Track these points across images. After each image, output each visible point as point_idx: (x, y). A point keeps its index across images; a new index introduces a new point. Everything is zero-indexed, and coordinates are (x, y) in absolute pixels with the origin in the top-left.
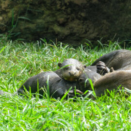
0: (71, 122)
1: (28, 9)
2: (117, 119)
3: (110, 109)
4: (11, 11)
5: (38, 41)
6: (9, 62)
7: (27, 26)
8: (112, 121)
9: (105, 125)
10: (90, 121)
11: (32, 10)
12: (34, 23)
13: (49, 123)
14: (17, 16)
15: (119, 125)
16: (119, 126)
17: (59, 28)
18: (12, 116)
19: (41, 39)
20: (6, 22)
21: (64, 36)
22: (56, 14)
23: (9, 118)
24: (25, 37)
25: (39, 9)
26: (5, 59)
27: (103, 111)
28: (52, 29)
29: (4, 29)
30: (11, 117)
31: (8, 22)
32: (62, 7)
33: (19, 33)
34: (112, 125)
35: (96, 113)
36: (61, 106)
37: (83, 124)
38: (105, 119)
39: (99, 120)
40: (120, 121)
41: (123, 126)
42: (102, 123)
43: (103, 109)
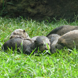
0: (35, 69)
2: (63, 68)
3: (59, 61)
5: (18, 18)
7: (12, 8)
8: (60, 69)
9: (56, 71)
14: (6, 2)
16: (64, 72)
19: (20, 16)
21: (34, 14)
27: (55, 63)
28: (27, 10)
33: (7, 12)
34: (60, 71)
35: (51, 64)
36: (30, 59)
37: (42, 70)
38: (56, 67)
39: (52, 68)
40: (65, 69)
41: (67, 72)
42: (54, 70)
43: (55, 61)
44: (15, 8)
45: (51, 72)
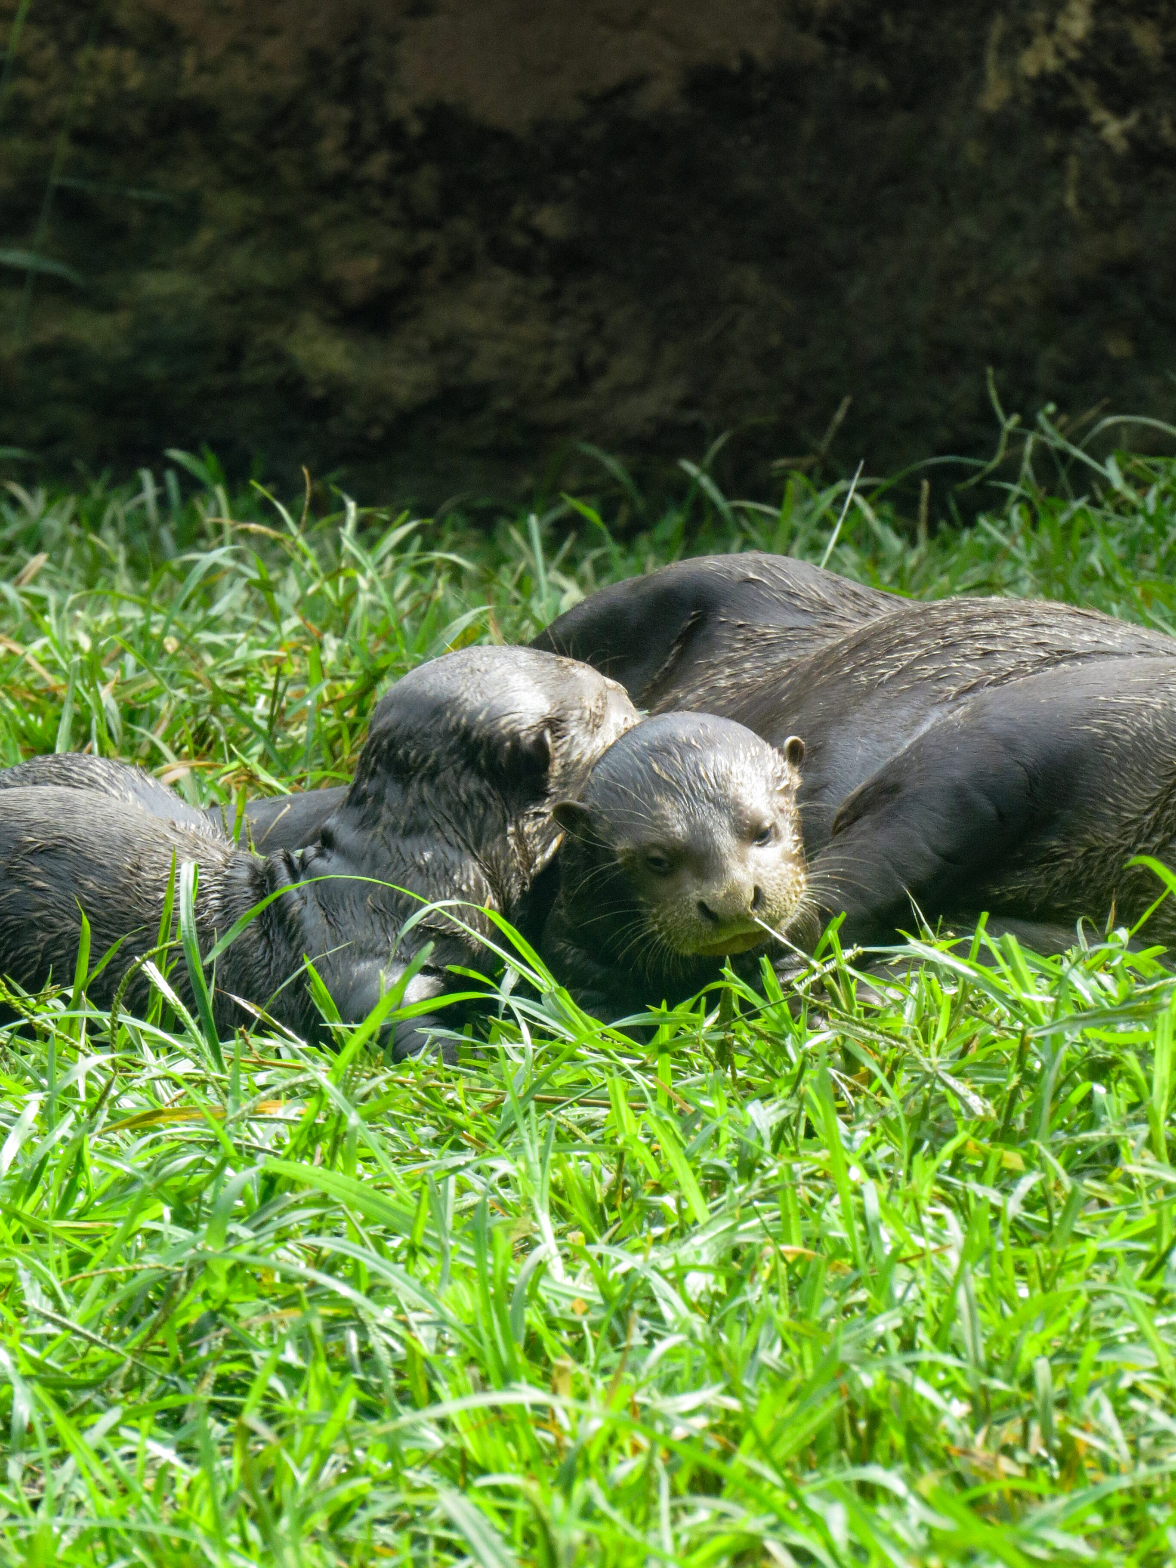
0: (424, 1267)
1: (54, 181)
2: (839, 1232)
5: (147, 476)
7: (52, 330)
8: (794, 1248)
9: (735, 1283)
10: (601, 1246)
11: (91, 188)
13: (234, 1272)
15: (856, 1285)
16: (861, 1295)
17: (341, 346)
19: (177, 455)
21: (387, 415)
22: (314, 221)
25: (160, 174)
27: (720, 1159)
32: (359, 160)
34: (796, 1283)
35: (655, 1176)
37: (531, 1279)
38: (732, 1229)
39: (674, 1243)
40: (869, 1252)
41: (898, 1293)
42: (706, 1269)
43: (716, 1136)
44: (105, 323)
45: (667, 1300)
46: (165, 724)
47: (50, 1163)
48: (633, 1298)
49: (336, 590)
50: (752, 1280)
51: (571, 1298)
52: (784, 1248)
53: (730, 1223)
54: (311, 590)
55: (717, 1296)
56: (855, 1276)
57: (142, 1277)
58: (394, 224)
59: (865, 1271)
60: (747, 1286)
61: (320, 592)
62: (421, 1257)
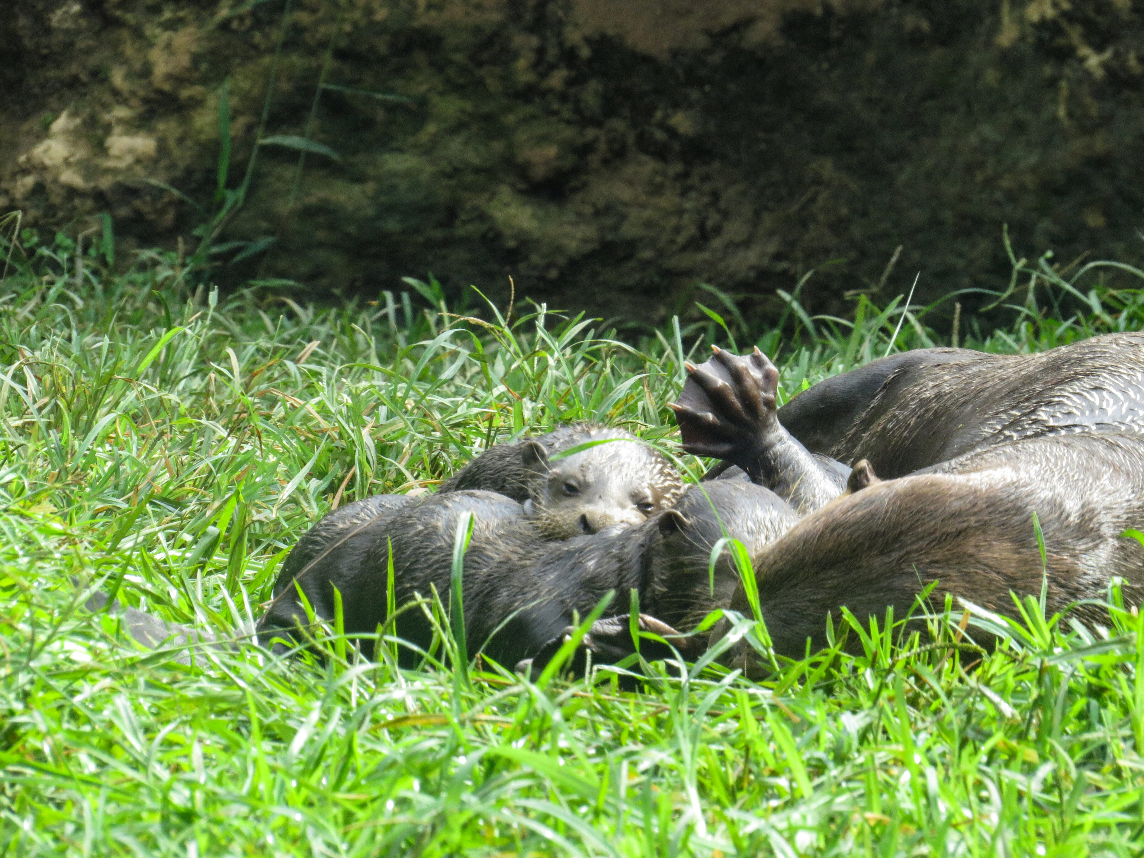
0: (605, 825)
1: (322, 85)
2: (907, 805)
3: (863, 738)
4: (212, 101)
5: (388, 295)
6: (202, 431)
7: (318, 195)
8: (875, 815)
9: (831, 840)
10: (733, 812)
11: (348, 91)
12: (360, 179)
13: (465, 827)
14: (249, 129)
15: (921, 841)
16: (924, 849)
17: (528, 211)
18: (219, 781)
19: (411, 281)
20: (178, 173)
21: (561, 261)
22: (510, 119)
23: (199, 796)
24: (304, 268)
25: (398, 83)
26: (174, 409)
27: (820, 754)
28: (482, 217)
29: (169, 218)
30: (212, 787)
31: (189, 172)
32: (544, 75)
33: (263, 242)
34: (877, 840)
35: (772, 765)
36: (544, 717)
37: (683, 835)
38: (830, 802)
39: (787, 812)
40: (930, 819)
41: (951, 848)
42: (811, 829)
43: (817, 739)
44: (357, 189)
45: (783, 852)
46: (407, 457)
47: (328, 752)
48: (757, 849)
49: (532, 368)
50: (844, 837)
51: (712, 849)
52: (868, 815)
53: (826, 798)
54: (514, 366)
55: (818, 849)
56: (919, 835)
57: (397, 830)
58: (568, 122)
59: (926, 832)
60: (841, 842)
61: (520, 368)
62: (603, 818)
